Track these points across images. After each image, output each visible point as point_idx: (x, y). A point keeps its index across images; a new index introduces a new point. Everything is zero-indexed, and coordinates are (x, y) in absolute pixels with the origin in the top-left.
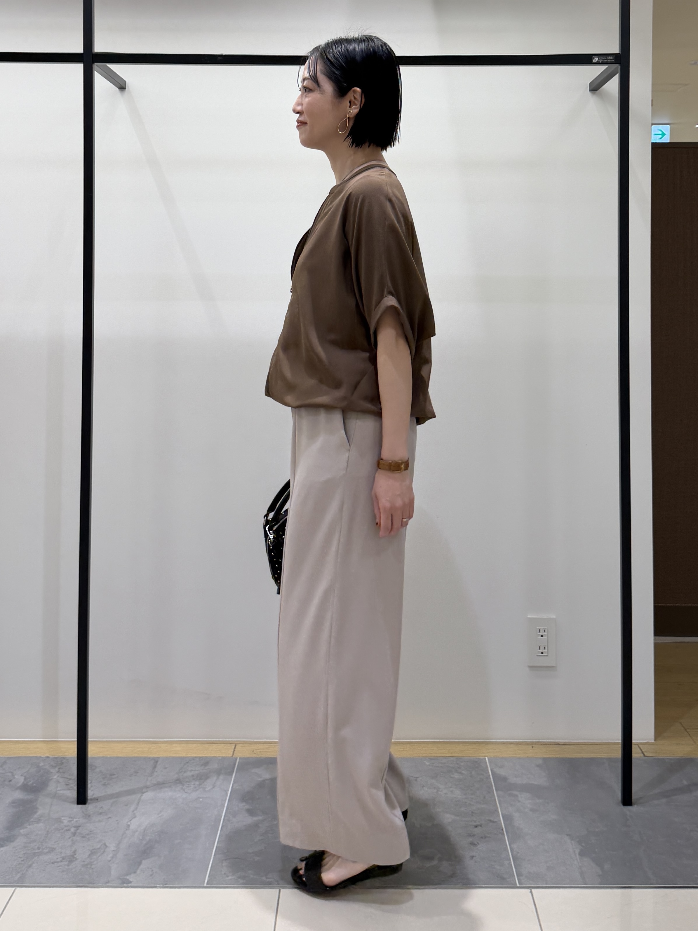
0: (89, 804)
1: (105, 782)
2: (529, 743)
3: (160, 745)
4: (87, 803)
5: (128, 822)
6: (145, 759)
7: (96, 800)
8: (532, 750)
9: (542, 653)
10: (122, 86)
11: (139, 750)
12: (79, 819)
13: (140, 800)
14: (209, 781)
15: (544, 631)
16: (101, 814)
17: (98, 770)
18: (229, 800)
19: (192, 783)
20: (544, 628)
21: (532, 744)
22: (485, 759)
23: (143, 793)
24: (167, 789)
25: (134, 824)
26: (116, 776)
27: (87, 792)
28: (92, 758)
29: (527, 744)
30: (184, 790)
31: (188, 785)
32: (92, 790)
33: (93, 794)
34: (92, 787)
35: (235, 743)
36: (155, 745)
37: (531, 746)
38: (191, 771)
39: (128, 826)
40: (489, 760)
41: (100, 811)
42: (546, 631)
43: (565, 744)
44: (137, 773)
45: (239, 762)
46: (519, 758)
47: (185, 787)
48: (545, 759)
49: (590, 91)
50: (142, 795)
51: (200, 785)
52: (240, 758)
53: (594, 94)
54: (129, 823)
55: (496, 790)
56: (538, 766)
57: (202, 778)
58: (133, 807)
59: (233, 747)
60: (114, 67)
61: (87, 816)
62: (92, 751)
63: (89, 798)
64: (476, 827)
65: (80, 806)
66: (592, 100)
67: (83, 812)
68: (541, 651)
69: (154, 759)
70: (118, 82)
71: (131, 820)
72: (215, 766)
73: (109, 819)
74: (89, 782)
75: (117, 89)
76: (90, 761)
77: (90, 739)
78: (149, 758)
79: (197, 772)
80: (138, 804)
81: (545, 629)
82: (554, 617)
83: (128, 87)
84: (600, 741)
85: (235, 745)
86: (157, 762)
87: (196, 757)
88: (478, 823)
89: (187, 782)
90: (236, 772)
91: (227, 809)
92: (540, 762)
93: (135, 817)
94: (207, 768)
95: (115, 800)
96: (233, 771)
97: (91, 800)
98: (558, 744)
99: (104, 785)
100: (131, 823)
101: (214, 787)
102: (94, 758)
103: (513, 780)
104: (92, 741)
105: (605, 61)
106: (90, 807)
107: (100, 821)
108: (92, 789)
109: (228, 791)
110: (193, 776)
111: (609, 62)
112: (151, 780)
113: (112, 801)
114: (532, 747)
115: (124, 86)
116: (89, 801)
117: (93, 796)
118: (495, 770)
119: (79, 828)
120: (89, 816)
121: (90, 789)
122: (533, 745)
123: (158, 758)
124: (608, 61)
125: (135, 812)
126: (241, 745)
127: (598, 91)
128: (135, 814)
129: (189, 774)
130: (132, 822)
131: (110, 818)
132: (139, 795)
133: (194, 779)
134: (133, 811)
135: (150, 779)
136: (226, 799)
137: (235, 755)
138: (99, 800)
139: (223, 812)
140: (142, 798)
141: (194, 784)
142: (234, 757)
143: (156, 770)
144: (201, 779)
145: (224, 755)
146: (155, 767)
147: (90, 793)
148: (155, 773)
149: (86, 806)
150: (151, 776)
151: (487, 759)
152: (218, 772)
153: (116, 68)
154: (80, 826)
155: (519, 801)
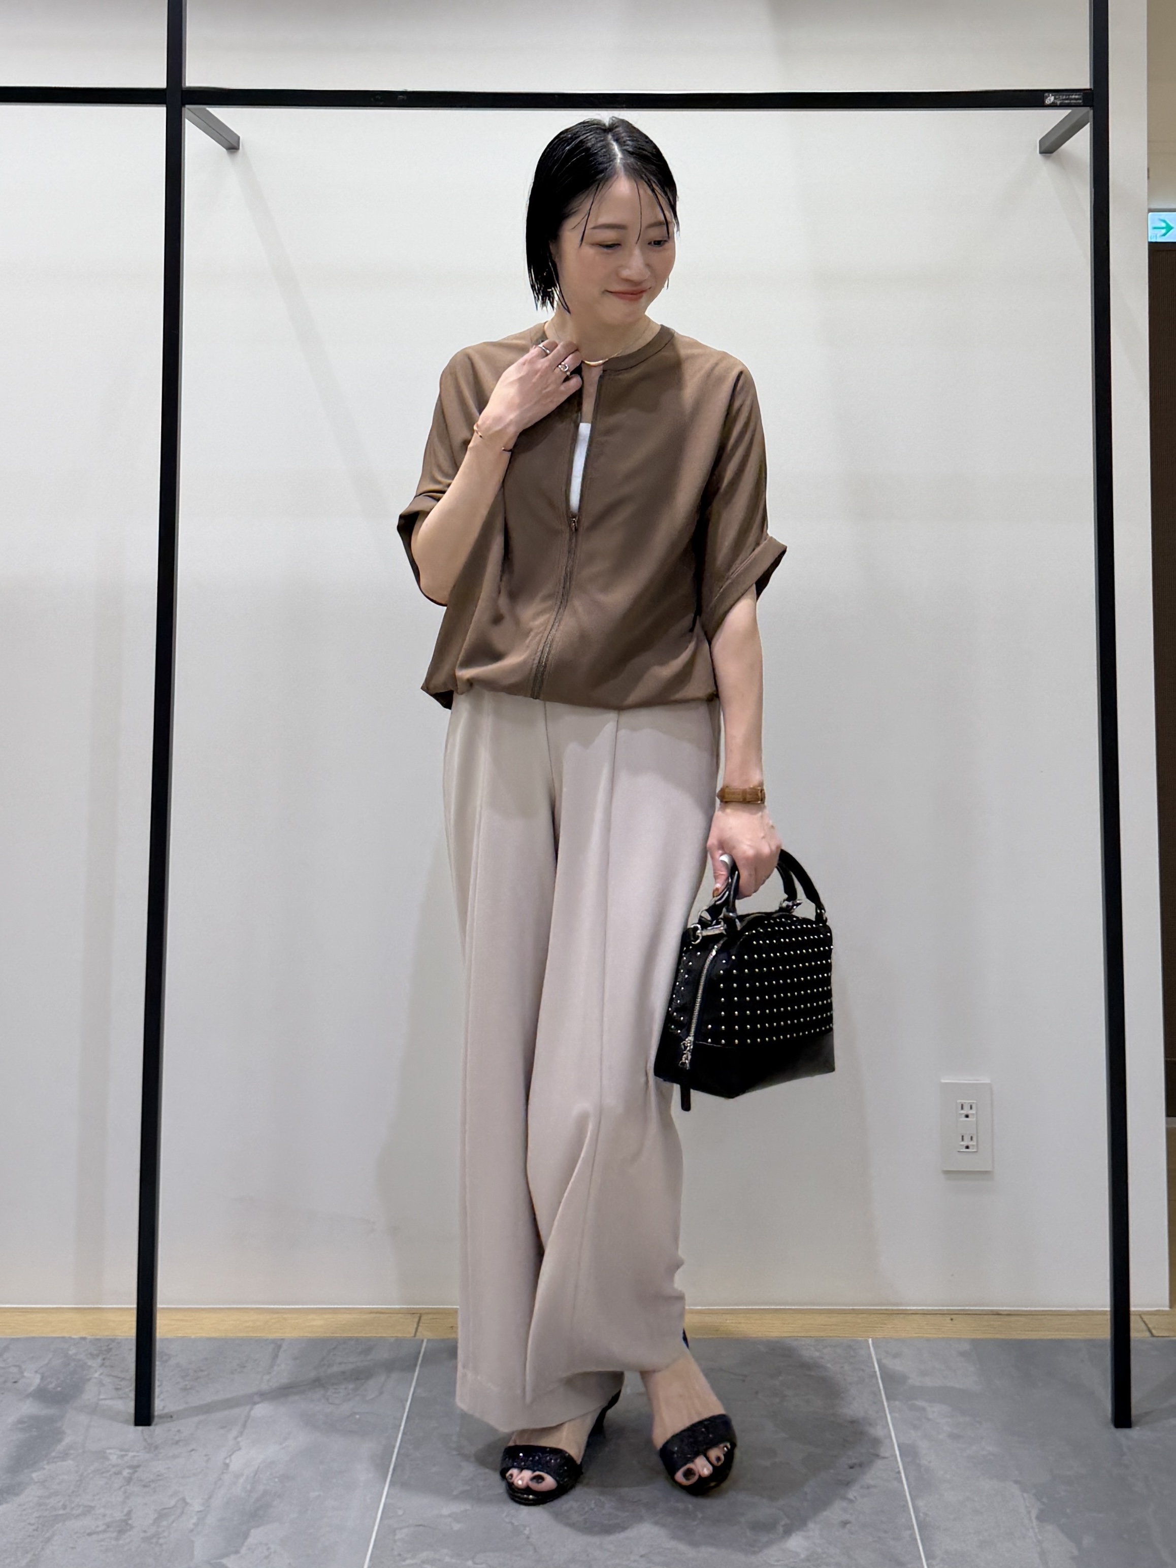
0: (156, 1425)
1: (186, 1385)
2: (945, 1312)
3: (285, 1316)
4: (154, 1423)
5: (226, 1458)
6: (258, 1341)
7: (170, 1417)
8: (951, 1325)
9: (967, 1147)
10: (232, 145)
11: (248, 1324)
12: (138, 1452)
13: (248, 1416)
14: (371, 1382)
15: (971, 1108)
16: (177, 1442)
17: (172, 1362)
18: (408, 1417)
19: (343, 1387)
20: (969, 1103)
21: (952, 1315)
22: (867, 1341)
23: (255, 1403)
24: (297, 1398)
25: (237, 1462)
26: (206, 1373)
27: (154, 1403)
28: (162, 1340)
29: (942, 1314)
30: (327, 1399)
31: (336, 1389)
32: (163, 1400)
33: (164, 1407)
34: (161, 1393)
35: (421, 1312)
36: (275, 1316)
37: (949, 1318)
38: (340, 1364)
39: (227, 1466)
40: (873, 1343)
41: (177, 1438)
42: (974, 1107)
43: (1009, 1314)
44: (244, 1367)
45: (426, 1348)
46: (928, 1340)
47: (329, 1393)
48: (975, 1342)
49: (1041, 153)
50: (251, 1409)
51: (355, 1389)
52: (428, 1340)
53: (1048, 158)
54: (227, 1461)
55: (887, 1399)
56: (962, 1354)
57: (360, 1376)
58: (234, 1433)
59: (416, 1320)
60: (220, 113)
61: (152, 1448)
62: (163, 1327)
63: (156, 1413)
64: (851, 1467)
65: (140, 1428)
66: (1044, 168)
67: (145, 1440)
68: (965, 1143)
69: (274, 1341)
70: (226, 140)
71: (230, 1456)
72: (384, 1354)
73: (193, 1452)
74: (157, 1383)
75: (225, 150)
76: (159, 1346)
77: (160, 1304)
78: (267, 1340)
79: (351, 1366)
80: (244, 1426)
81: (973, 1103)
82: (988, 1081)
83: (243, 146)
84: (1074, 1309)
85: (419, 1315)
86: (280, 1347)
87: (350, 1339)
88: (854, 1461)
89: (333, 1384)
90: (421, 1367)
91: (404, 1434)
92: (966, 1347)
93: (240, 1449)
94: (369, 1358)
95: (201, 1417)
96: (416, 1365)
97: (161, 1417)
98: (997, 1314)
99: (185, 1389)
100: (231, 1461)
101: (381, 1393)
102: (167, 1339)
103: (915, 1380)
104: (163, 1309)
105: (1066, 101)
106: (157, 1430)
107: (175, 1457)
108: (162, 1397)
109: (407, 1401)
110: (343, 1373)
111: (1073, 104)
112: (269, 1381)
113: (196, 1419)
114: (952, 1319)
115: (235, 145)
116: (156, 1420)
117: (163, 1410)
118: (884, 1361)
119: (137, 1469)
120: (156, 1448)
121: (158, 1397)
122: (953, 1317)
123: (282, 1339)
124: (1072, 101)
125: (239, 1439)
126: (431, 1316)
127: (1055, 154)
128: (238, 1443)
129: (335, 1369)
130: (233, 1457)
131: (193, 1450)
132: (248, 1408)
133: (345, 1379)
134: (236, 1438)
135: (267, 1377)
136: (402, 1416)
137: (418, 1334)
138: (175, 1417)
139: (396, 1441)
140: (252, 1413)
141: (346, 1389)
142: (417, 1337)
143: (278, 1361)
144: (357, 1379)
145: (400, 1335)
146: (276, 1357)
147: (161, 1404)
148: (275, 1368)
149: (151, 1428)
150: (269, 1373)
151: (870, 1341)
152: (390, 1366)
153: (222, 113)
154: (138, 1466)
155: (929, 1420)
